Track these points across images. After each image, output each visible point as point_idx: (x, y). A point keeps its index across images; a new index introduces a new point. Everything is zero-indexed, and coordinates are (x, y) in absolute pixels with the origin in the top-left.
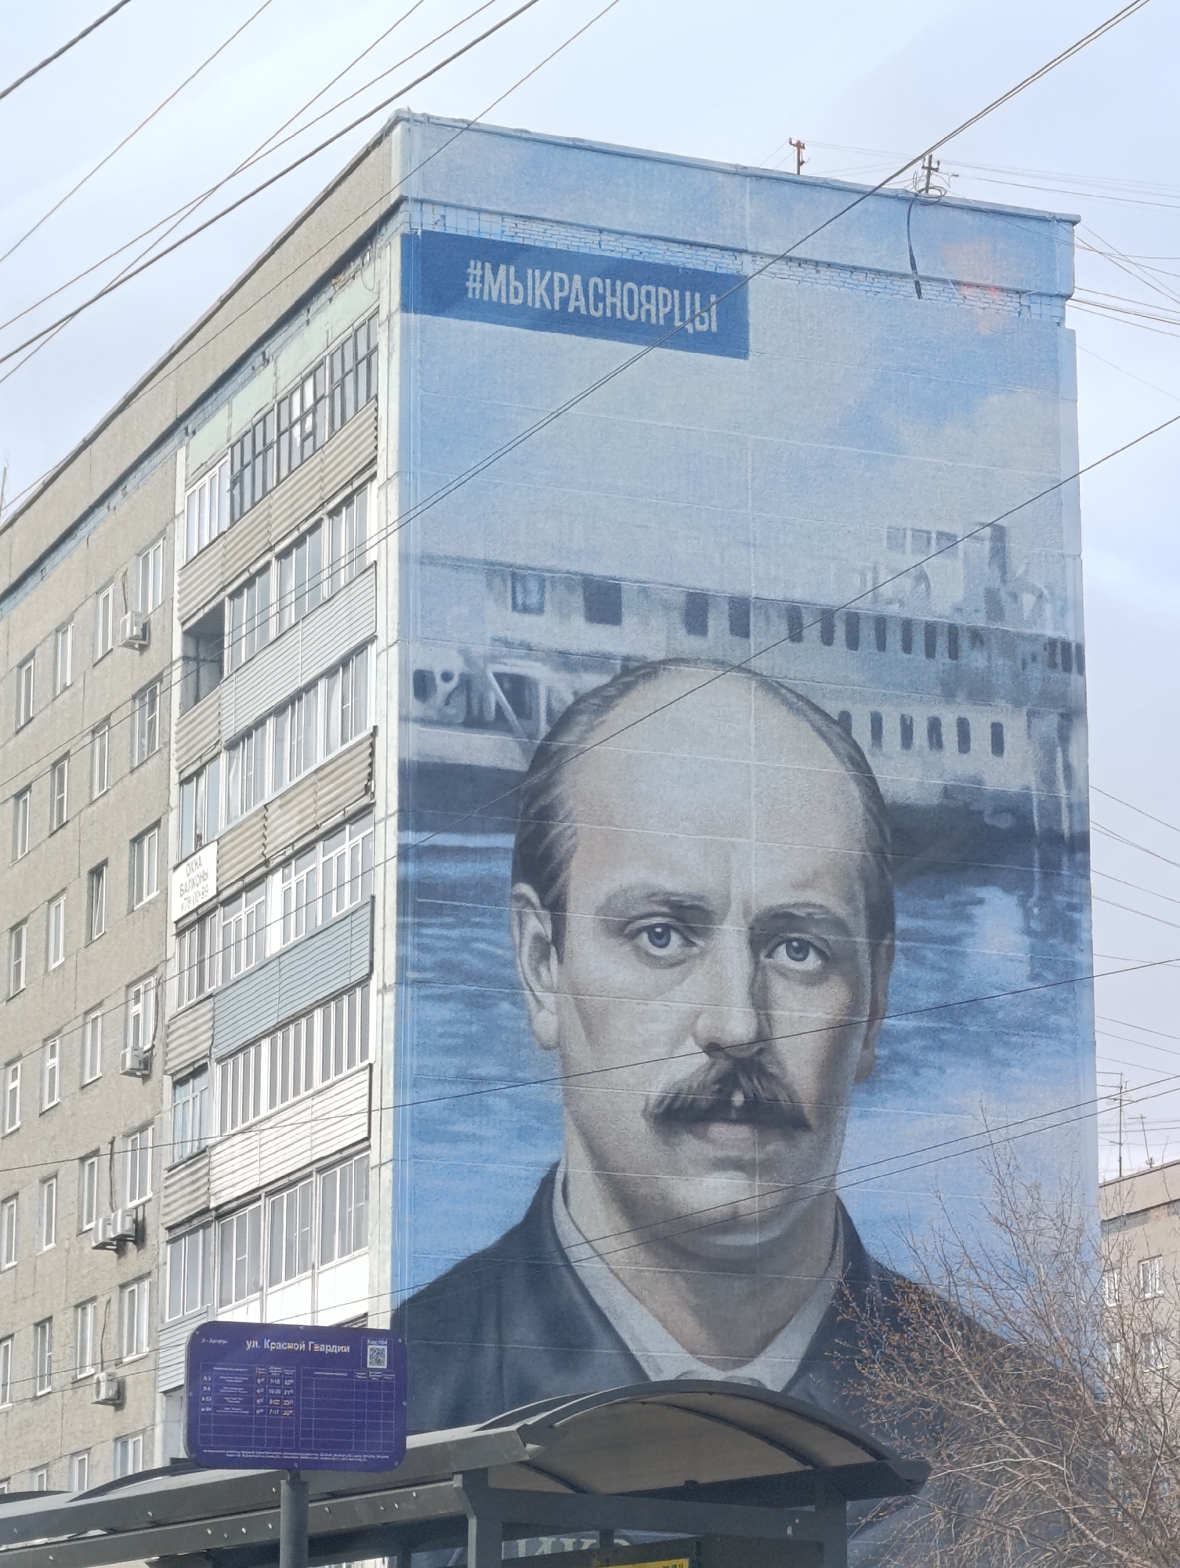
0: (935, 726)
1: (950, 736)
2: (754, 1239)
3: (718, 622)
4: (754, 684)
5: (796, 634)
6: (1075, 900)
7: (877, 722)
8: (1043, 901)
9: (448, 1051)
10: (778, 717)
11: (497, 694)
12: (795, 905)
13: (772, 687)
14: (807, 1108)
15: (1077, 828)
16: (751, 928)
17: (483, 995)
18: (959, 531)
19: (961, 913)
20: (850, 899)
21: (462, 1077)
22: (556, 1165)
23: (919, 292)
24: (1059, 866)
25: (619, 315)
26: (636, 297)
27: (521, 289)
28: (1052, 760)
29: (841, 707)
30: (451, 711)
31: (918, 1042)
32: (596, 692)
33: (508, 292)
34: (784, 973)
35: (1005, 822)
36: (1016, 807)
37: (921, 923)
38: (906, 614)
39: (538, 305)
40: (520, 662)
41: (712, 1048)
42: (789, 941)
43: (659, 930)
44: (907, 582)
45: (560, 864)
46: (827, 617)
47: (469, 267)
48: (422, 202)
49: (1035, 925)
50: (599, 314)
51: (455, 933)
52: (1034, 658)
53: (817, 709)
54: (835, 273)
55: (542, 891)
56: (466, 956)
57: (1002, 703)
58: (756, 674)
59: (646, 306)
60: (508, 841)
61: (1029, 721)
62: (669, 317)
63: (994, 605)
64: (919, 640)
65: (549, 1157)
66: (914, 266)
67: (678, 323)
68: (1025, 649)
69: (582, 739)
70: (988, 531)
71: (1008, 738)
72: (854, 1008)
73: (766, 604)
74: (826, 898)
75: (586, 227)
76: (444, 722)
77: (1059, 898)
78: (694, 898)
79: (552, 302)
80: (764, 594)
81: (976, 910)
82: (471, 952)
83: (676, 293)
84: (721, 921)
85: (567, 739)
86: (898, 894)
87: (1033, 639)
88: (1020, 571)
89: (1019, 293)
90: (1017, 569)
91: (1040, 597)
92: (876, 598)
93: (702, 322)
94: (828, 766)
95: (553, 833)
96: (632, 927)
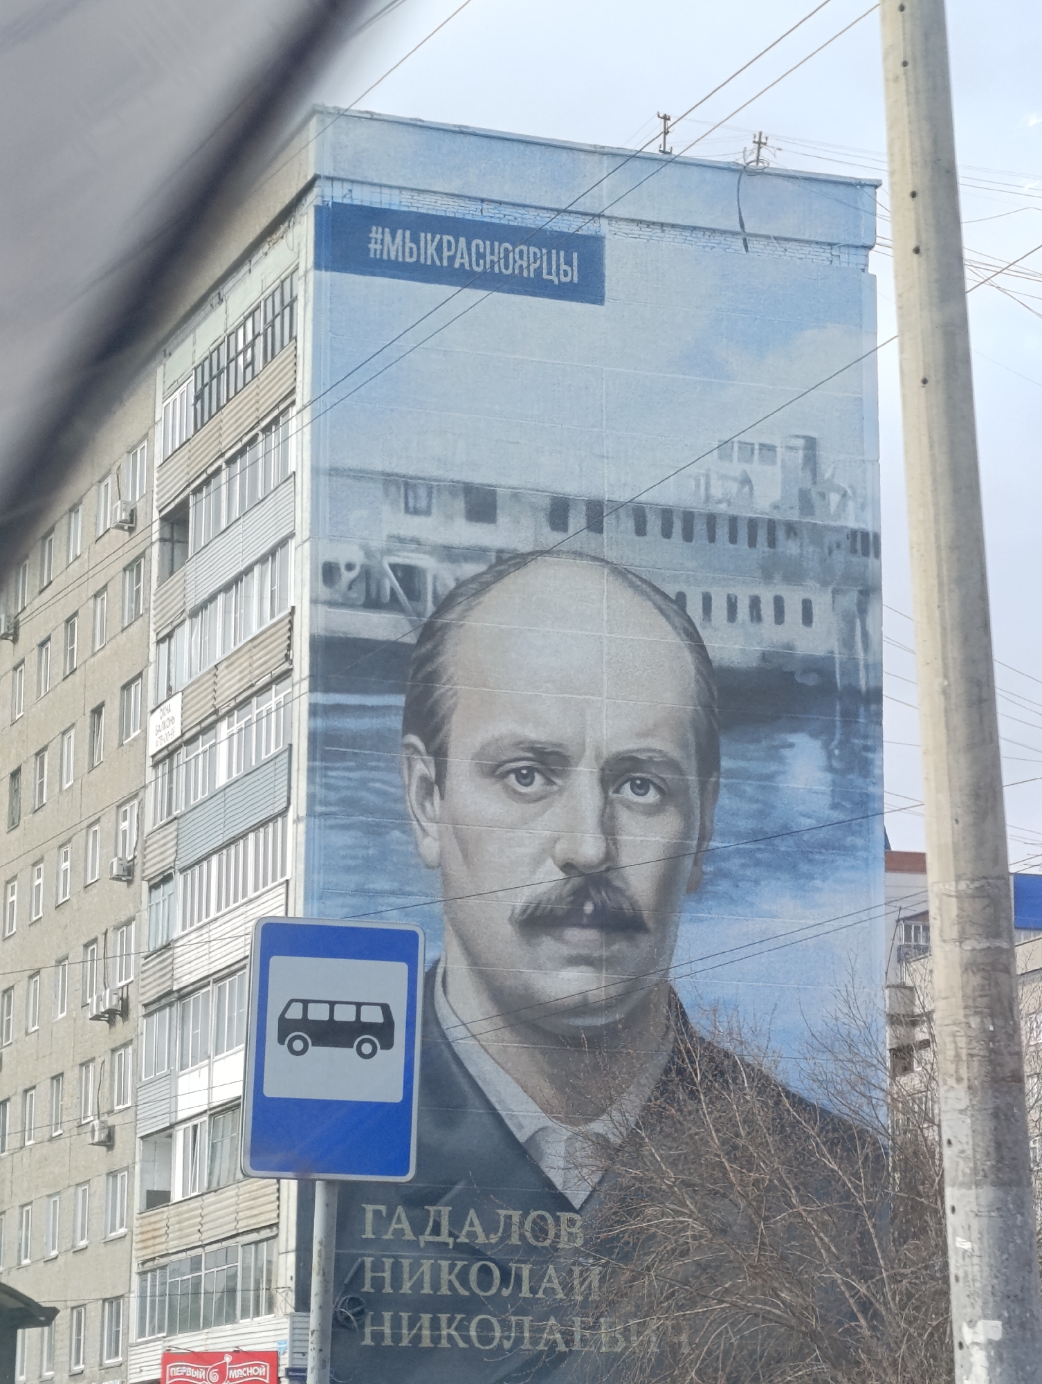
0: (755, 603)
1: (768, 610)
2: (600, 1021)
3: (577, 521)
4: (606, 571)
5: (641, 530)
6: (870, 743)
7: (707, 600)
8: (843, 744)
9: (348, 870)
10: (626, 598)
11: (391, 580)
12: (638, 750)
13: (621, 572)
14: (646, 916)
15: (872, 684)
16: (603, 770)
17: (378, 825)
18: (776, 441)
19: (774, 754)
20: (683, 746)
21: (360, 891)
22: (437, 962)
23: (746, 247)
24: (858, 716)
25: (496, 270)
26: (511, 255)
27: (415, 250)
28: (852, 629)
29: (678, 588)
30: (353, 595)
31: (738, 861)
32: (474, 579)
33: (404, 252)
34: (629, 806)
35: (811, 680)
36: (821, 667)
37: (741, 764)
38: (732, 511)
39: (429, 262)
40: (411, 555)
41: (567, 867)
42: (632, 780)
43: (524, 772)
44: (734, 487)
45: (444, 718)
46: (667, 515)
47: (371, 232)
48: (332, 179)
49: (836, 764)
50: (480, 269)
51: (355, 775)
52: (838, 546)
53: (657, 590)
54: (677, 232)
55: (427, 741)
56: (364, 794)
57: (810, 583)
58: (608, 562)
59: (519, 262)
60: (399, 700)
61: (833, 597)
62: (539, 271)
63: (806, 503)
64: (743, 533)
66: (742, 226)
67: (545, 276)
68: (830, 538)
69: (462, 617)
70: (801, 443)
71: (816, 611)
72: (686, 834)
73: (617, 507)
74: (663, 744)
75: (470, 198)
76: (347, 604)
77: (856, 741)
78: (554, 745)
79: (441, 259)
80: (616, 497)
81: (786, 752)
82: (368, 790)
83: (544, 251)
84: (577, 763)
85: (450, 617)
86: (723, 740)
87: (838, 530)
88: (827, 475)
89: (831, 245)
90: (827, 472)
91: (844, 495)
92: (708, 498)
93: (566, 274)
94: (667, 637)
95: (437, 693)
96: (502, 769)
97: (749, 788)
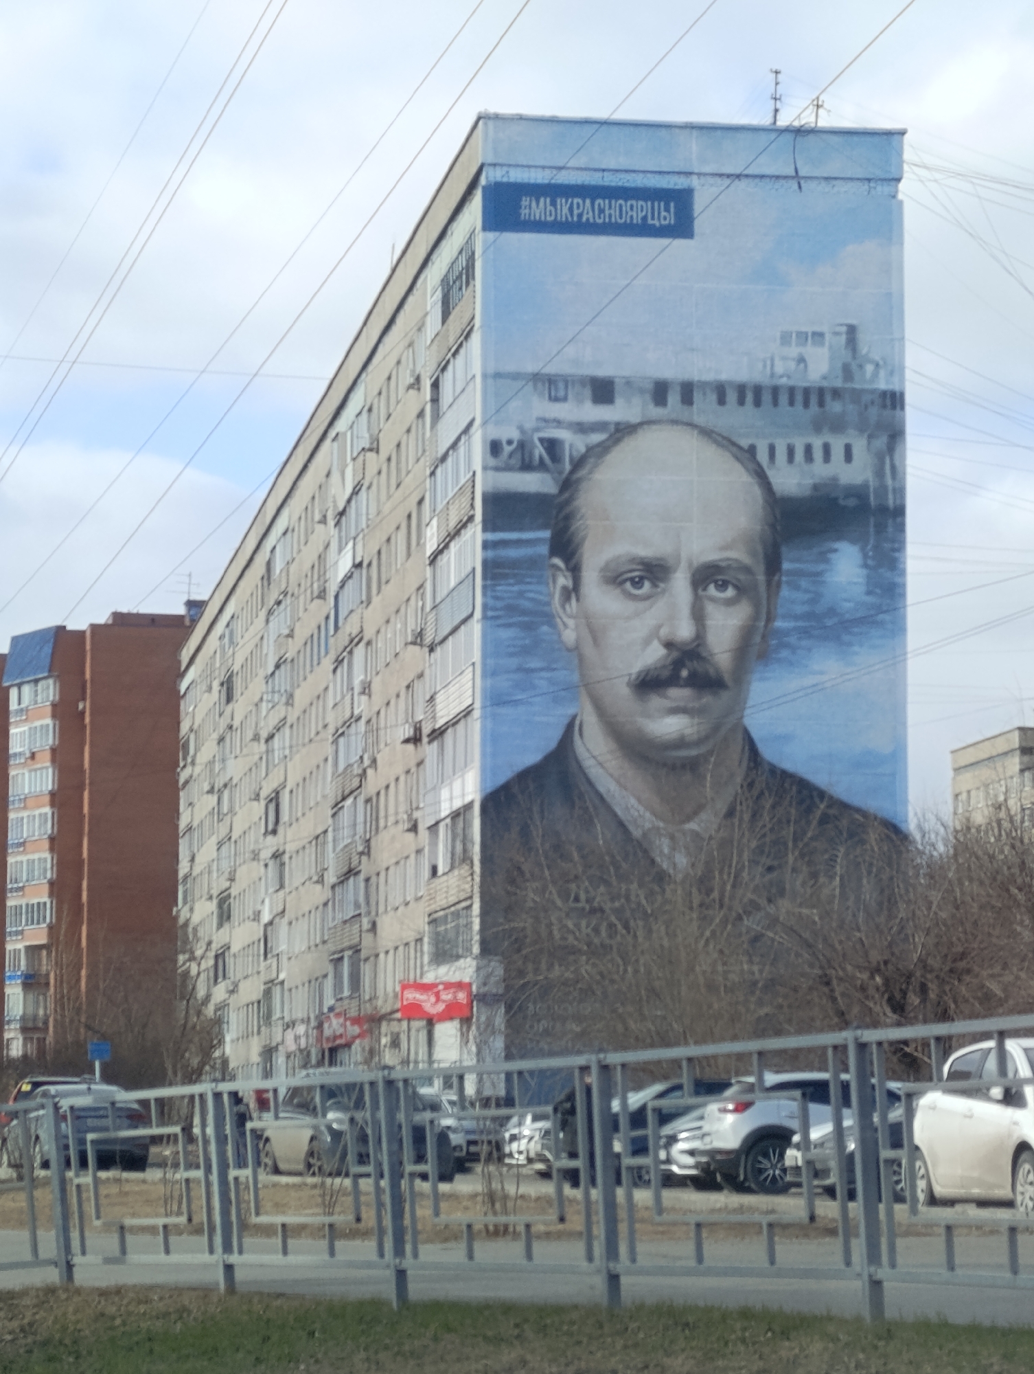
0: (808, 450)
1: (818, 454)
2: (693, 752)
3: (674, 398)
4: (696, 433)
5: (722, 401)
6: (896, 546)
7: (772, 450)
8: (876, 548)
9: (511, 655)
10: (711, 453)
11: (539, 449)
12: (720, 560)
13: (707, 433)
14: (727, 678)
15: (898, 502)
16: (693, 575)
18: (824, 328)
19: (823, 558)
20: (753, 554)
22: (574, 717)
23: (800, 187)
24: (886, 527)
25: (613, 220)
26: (624, 208)
27: (553, 211)
28: (883, 464)
29: (750, 442)
30: (513, 462)
32: (599, 445)
33: (545, 213)
34: (712, 599)
35: (852, 502)
36: (859, 493)
37: (797, 565)
38: (791, 383)
39: (563, 219)
40: (553, 430)
41: (669, 645)
42: (716, 582)
43: (637, 579)
44: (792, 365)
45: (578, 545)
46: (741, 389)
47: (521, 200)
48: (495, 165)
49: (870, 562)
50: (601, 221)
51: (516, 588)
52: (872, 403)
53: (734, 444)
54: (750, 180)
55: (567, 561)
57: (851, 431)
58: (697, 426)
59: (630, 213)
60: (546, 534)
61: (869, 443)
62: (645, 218)
63: (847, 373)
64: (799, 398)
65: (571, 711)
66: (797, 171)
67: (649, 222)
68: (866, 398)
69: (591, 472)
70: (844, 329)
71: (856, 451)
72: (755, 617)
73: (704, 385)
74: (739, 555)
75: (596, 170)
76: (508, 469)
78: (658, 559)
79: (572, 215)
80: (702, 379)
81: (832, 556)
83: (649, 203)
84: (675, 571)
85: (582, 473)
86: (784, 550)
87: (873, 391)
88: (864, 351)
89: (869, 180)
90: (863, 350)
91: (877, 365)
92: (772, 375)
93: (665, 218)
94: (741, 477)
95: (573, 528)
96: (620, 579)
97: (804, 583)
